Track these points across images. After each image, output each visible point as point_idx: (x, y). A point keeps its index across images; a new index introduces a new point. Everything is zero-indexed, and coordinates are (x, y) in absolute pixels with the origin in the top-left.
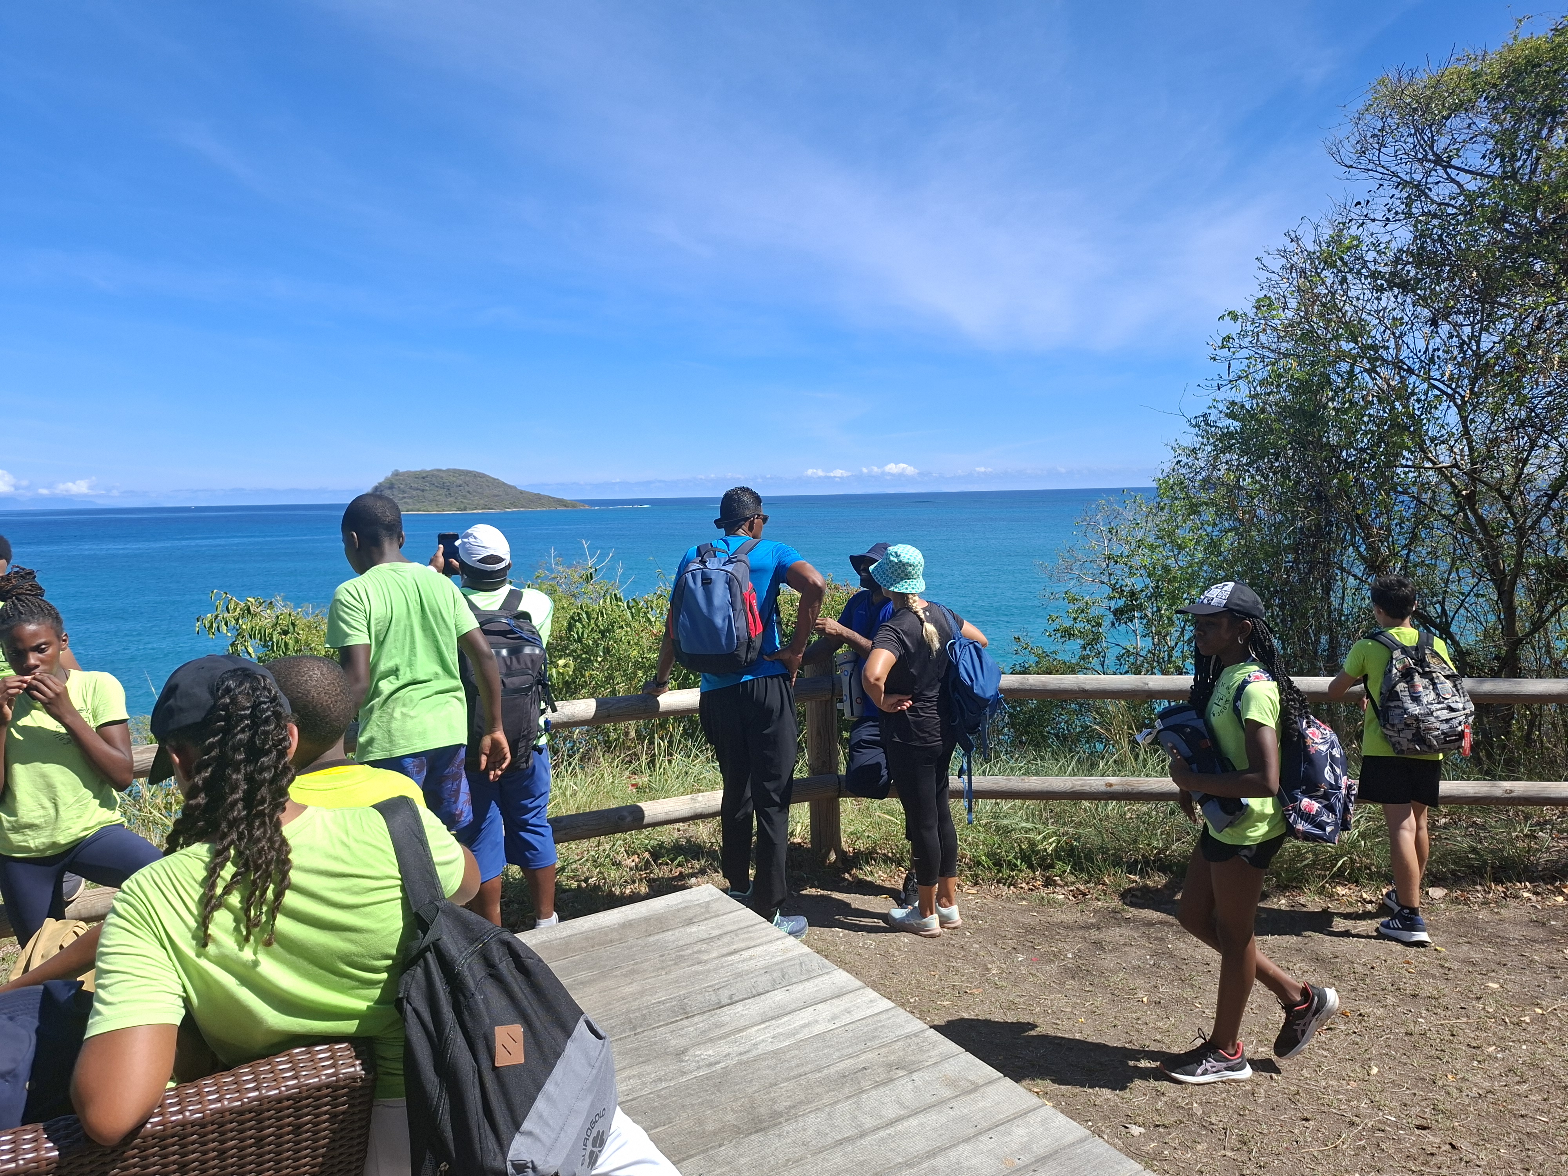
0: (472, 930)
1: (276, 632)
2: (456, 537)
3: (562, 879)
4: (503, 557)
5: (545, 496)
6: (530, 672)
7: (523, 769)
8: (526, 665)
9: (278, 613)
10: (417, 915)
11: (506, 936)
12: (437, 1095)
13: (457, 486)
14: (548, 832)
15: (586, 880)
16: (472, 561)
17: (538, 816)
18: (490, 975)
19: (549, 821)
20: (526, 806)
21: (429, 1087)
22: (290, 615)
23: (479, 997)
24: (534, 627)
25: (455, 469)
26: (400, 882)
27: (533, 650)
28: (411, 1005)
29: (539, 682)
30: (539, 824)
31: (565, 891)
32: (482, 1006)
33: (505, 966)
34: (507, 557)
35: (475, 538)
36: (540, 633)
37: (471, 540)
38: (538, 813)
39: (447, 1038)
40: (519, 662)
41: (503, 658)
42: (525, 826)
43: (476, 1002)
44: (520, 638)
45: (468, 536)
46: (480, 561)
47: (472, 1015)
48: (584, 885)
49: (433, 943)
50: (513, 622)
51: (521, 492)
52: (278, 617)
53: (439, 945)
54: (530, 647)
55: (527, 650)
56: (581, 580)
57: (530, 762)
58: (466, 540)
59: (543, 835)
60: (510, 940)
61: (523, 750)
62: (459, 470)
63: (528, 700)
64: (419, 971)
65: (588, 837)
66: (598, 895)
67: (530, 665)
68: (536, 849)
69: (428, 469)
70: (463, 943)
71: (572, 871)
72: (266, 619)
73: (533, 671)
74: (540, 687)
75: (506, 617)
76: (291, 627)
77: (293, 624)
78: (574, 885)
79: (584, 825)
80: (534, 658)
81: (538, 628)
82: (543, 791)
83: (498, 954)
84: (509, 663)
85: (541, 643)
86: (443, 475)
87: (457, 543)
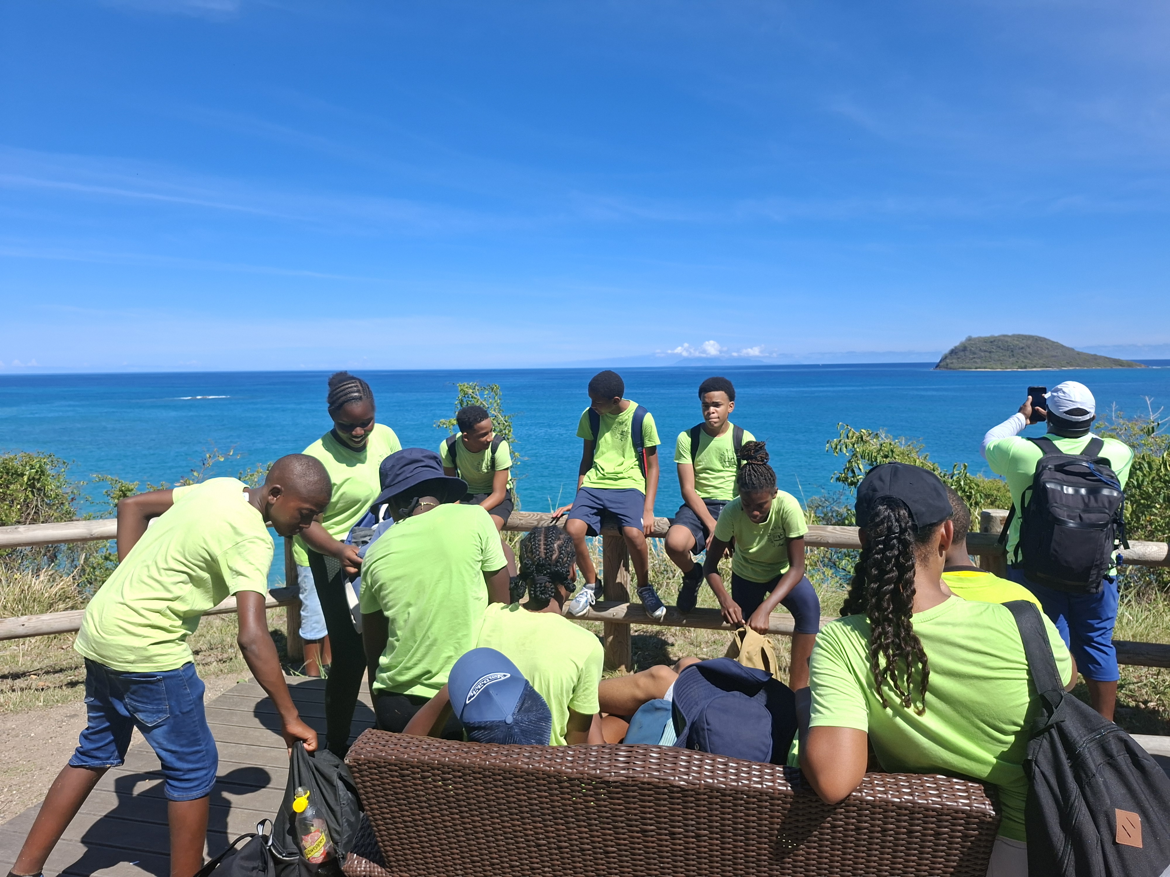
0: (1090, 721)
1: (879, 456)
2: (1044, 391)
3: (1121, 695)
4: (1088, 410)
5: (1101, 357)
6: (1107, 511)
7: (1093, 593)
8: (1103, 504)
9: (882, 442)
10: (1042, 697)
11: (1123, 734)
12: (1062, 849)
13: (1019, 349)
14: (1113, 652)
15: (1145, 702)
16: (1059, 412)
17: (1103, 636)
18: (1109, 763)
19: (1113, 642)
20: (1092, 625)
21: (1055, 839)
22: (890, 444)
23: (1100, 780)
24: (1113, 472)
25: (1019, 335)
26: (1027, 668)
27: (1111, 492)
28: (1039, 768)
29: (1114, 521)
30: (1104, 643)
31: (1122, 706)
32: (1102, 787)
33: (1123, 759)
34: (1092, 411)
35: (1064, 393)
36: (1119, 477)
37: (1060, 394)
38: (1103, 634)
39: (1072, 805)
40: (1096, 500)
41: (1082, 496)
42: (1090, 641)
43: (1097, 782)
44: (1100, 481)
45: (1057, 391)
46: (1067, 412)
47: (1094, 793)
48: (1142, 706)
49: (1057, 723)
50: (1093, 466)
51: (1079, 353)
52: (881, 445)
53: (1061, 726)
54: (1108, 490)
55: (1106, 492)
56: (1142, 433)
57: (1100, 589)
58: (1055, 394)
59: (1106, 654)
60: (1127, 738)
61: (1094, 577)
62: (1023, 335)
63: (1103, 535)
64: (1046, 743)
65: (1150, 665)
66: (1158, 720)
67: (1107, 505)
68: (1100, 664)
69: (996, 335)
70: (1082, 731)
71: (1130, 691)
72: (873, 445)
73: (1110, 510)
74: (1115, 525)
75: (1087, 462)
76: (890, 453)
77: (892, 451)
78: (1133, 704)
79: (1148, 654)
80: (1112, 499)
81: (1116, 473)
82: (1110, 616)
83: (1115, 747)
84: (1086, 500)
85: (1120, 487)
86: (1009, 339)
87: (1047, 396)
